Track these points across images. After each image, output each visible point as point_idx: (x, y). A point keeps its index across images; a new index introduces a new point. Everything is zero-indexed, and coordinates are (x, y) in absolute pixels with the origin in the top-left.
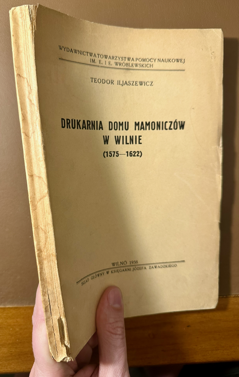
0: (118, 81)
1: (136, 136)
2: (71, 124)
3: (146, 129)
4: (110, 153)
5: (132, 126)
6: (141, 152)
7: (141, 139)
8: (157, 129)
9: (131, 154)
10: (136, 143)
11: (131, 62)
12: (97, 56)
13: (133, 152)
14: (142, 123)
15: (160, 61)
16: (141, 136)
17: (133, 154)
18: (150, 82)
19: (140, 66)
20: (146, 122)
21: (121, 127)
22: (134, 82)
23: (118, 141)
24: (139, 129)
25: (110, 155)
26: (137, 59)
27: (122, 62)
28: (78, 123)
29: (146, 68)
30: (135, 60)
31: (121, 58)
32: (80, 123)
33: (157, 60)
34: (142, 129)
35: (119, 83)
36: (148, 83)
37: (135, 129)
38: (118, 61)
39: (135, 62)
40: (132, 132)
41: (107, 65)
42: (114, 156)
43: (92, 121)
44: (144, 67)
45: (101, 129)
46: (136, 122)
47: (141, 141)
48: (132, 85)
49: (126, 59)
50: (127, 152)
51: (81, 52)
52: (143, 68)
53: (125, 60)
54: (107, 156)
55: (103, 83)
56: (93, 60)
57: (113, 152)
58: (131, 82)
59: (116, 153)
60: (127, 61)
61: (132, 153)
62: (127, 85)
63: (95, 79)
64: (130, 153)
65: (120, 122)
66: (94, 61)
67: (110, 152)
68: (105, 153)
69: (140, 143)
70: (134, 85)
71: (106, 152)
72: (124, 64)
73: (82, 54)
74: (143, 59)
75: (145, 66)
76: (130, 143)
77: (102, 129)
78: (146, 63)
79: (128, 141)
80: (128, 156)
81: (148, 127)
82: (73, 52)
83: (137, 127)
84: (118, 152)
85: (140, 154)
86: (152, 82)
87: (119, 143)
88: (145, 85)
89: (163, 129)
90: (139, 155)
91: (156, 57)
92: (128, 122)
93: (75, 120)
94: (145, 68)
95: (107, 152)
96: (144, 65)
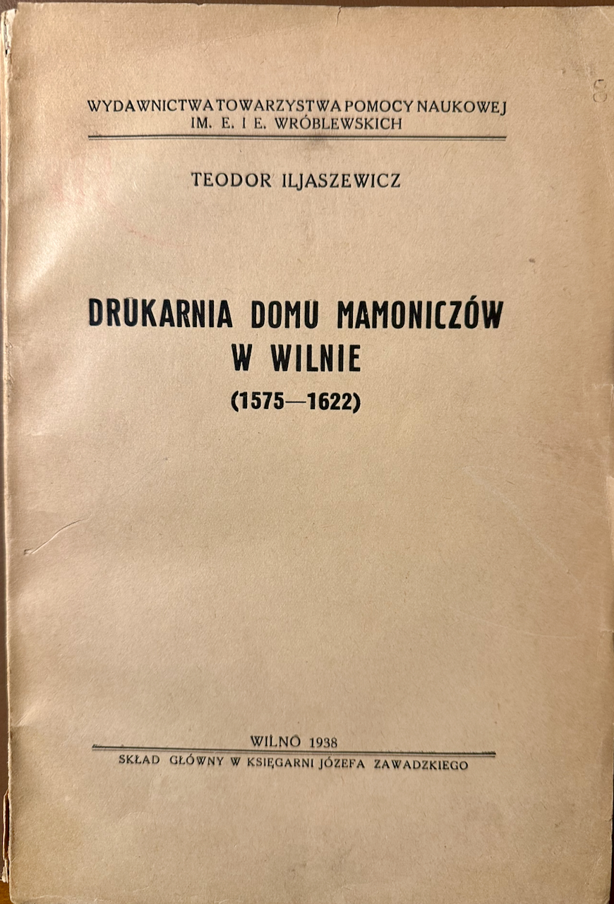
0: (284, 175)
1: (341, 347)
2: (121, 314)
3: (375, 326)
4: (254, 398)
5: (328, 314)
6: (355, 395)
7: (357, 356)
8: (411, 326)
9: (322, 402)
10: (341, 369)
11: (329, 115)
12: (215, 105)
13: (332, 397)
14: (363, 305)
15: (425, 109)
16: (358, 347)
17: (331, 402)
18: (390, 175)
19: (359, 126)
20: (375, 304)
21: (292, 319)
22: (337, 175)
23: (280, 360)
24: (350, 326)
25: (255, 402)
26: (349, 104)
27: (299, 116)
28: (147, 310)
29: (380, 131)
30: (343, 107)
31: (296, 103)
32: (153, 309)
33: (414, 106)
34: (362, 326)
35: (287, 181)
36: (383, 180)
37: (340, 326)
38: (285, 114)
39: (343, 114)
40: (328, 332)
41: (250, 129)
42: (266, 407)
43: (195, 302)
44: (371, 128)
45: (225, 325)
46: (341, 304)
47: (356, 363)
48: (332, 186)
49: (314, 106)
50: (312, 396)
51: (162, 103)
52: (369, 132)
53: (310, 109)
54: (245, 406)
55: (233, 185)
56: (202, 120)
57: (264, 394)
58: (328, 175)
59: (273, 397)
60: (316, 113)
61: (328, 398)
62: (315, 186)
63: (208, 176)
64: (321, 399)
65: (288, 304)
66: (203, 123)
67: (254, 394)
68: (238, 396)
69: (352, 368)
70: (338, 186)
71: (241, 395)
72: (305, 123)
73: (164, 110)
74: (369, 102)
75: (374, 126)
76: (323, 369)
77: (230, 325)
78: (380, 115)
79: (316, 362)
80: (313, 407)
81: (380, 319)
82: (134, 110)
83: (345, 319)
84: (282, 394)
85: (353, 403)
86: (398, 175)
87: (285, 368)
88: (373, 186)
89: (428, 326)
90: (348, 405)
91: (413, 95)
92: (316, 304)
93: (135, 302)
94: (374, 132)
95: (244, 395)
96: (373, 123)
